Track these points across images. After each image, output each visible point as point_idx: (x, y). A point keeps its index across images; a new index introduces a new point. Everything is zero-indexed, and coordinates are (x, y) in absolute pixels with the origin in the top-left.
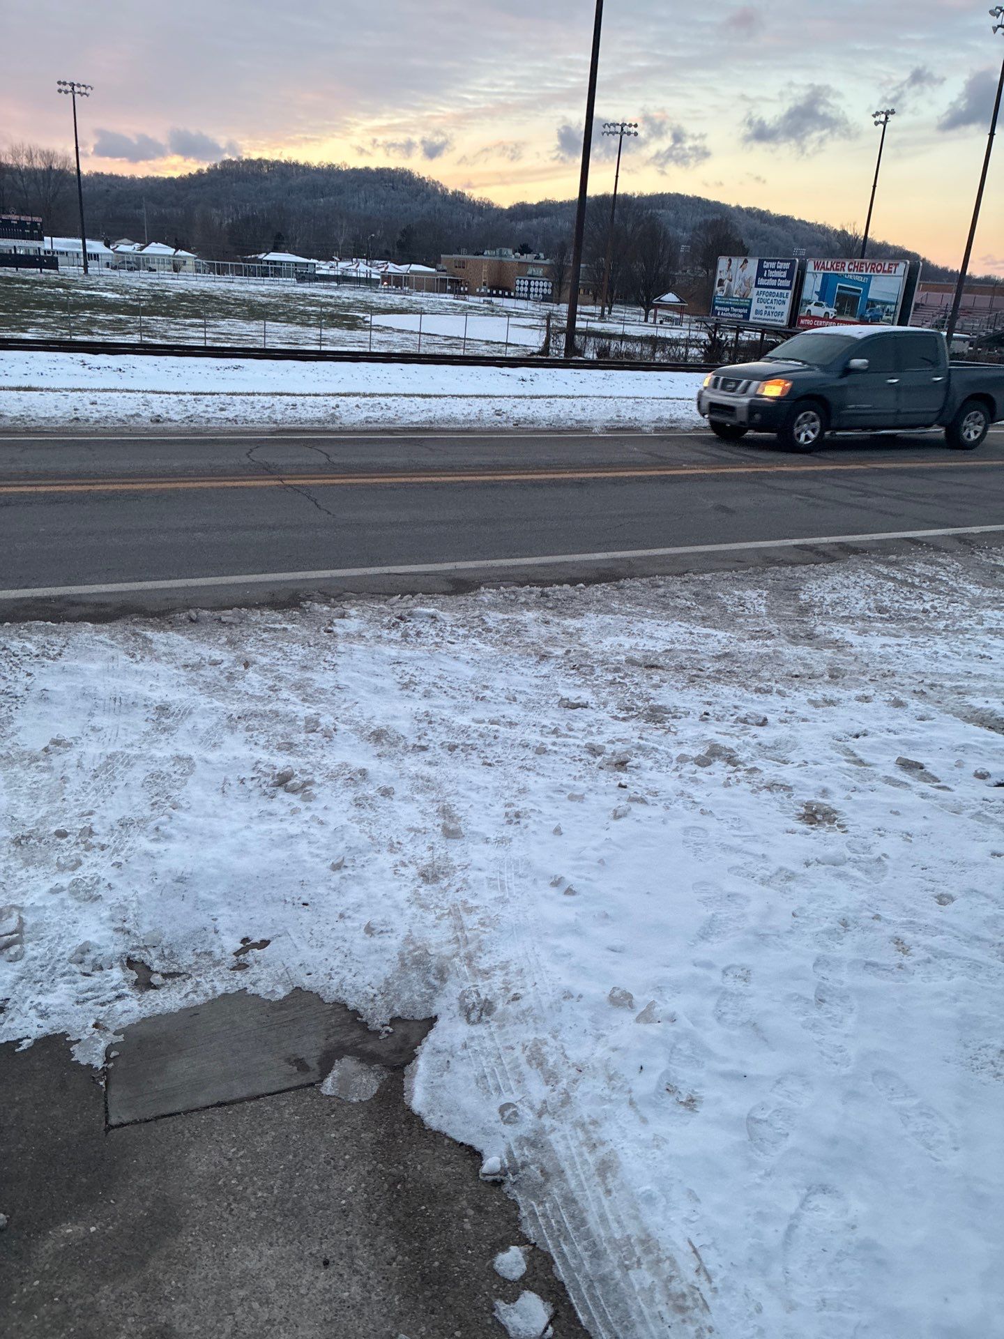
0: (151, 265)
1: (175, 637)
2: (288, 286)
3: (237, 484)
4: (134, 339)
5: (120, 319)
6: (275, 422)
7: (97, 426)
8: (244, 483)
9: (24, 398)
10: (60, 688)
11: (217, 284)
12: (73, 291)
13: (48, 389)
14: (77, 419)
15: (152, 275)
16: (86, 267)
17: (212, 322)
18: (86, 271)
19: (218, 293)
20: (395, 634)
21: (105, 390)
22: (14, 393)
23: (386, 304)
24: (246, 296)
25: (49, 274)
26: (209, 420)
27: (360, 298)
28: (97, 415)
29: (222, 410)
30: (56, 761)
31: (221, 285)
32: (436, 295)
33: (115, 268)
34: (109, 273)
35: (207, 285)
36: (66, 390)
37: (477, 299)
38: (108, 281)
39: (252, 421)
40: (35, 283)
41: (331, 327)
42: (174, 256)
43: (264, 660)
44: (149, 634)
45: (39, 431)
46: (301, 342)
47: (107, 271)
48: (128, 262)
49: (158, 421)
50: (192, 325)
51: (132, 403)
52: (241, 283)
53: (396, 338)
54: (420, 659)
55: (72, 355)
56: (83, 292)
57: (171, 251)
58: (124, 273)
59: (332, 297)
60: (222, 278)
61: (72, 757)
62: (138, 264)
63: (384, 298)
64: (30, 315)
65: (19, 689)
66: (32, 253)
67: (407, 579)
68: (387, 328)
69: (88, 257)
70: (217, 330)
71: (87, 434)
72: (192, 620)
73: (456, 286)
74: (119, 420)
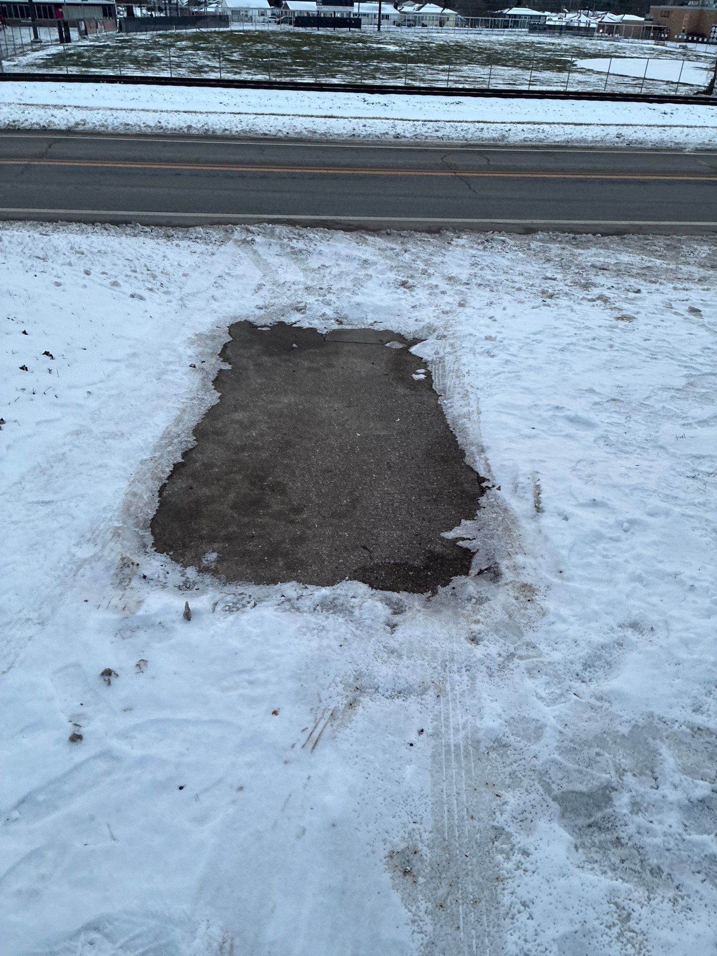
0: (424, 22)
1: (378, 239)
2: (523, 36)
3: (429, 174)
4: (400, 83)
5: (396, 67)
6: (466, 140)
7: (364, 139)
8: (434, 174)
9: (328, 123)
10: (327, 251)
11: (469, 36)
12: (368, 45)
13: (341, 117)
14: (354, 135)
15: (425, 30)
16: (379, 25)
17: (458, 67)
18: (379, 28)
19: (467, 43)
20: (481, 247)
21: (373, 118)
22: (323, 119)
23: (595, 49)
24: (488, 45)
25: (355, 32)
26: (427, 138)
27: (576, 44)
28: (364, 133)
29: (437, 131)
30: (322, 271)
31: (472, 37)
32: (640, 41)
33: (399, 25)
34: (394, 30)
35: (462, 37)
36: (351, 118)
37: (674, 44)
38: (393, 36)
39: (452, 139)
40: (345, 39)
41: (544, 70)
42: (442, 14)
43: (414, 250)
44: (367, 237)
45: (334, 142)
46: (518, 83)
47: (393, 28)
48: (409, 20)
49: (398, 137)
50: (443, 70)
51: (386, 126)
52: (487, 35)
53: (593, 78)
54: (486, 256)
55: (358, 94)
56: (375, 46)
57: (439, 10)
58: (405, 29)
59: (553, 44)
60: (474, 30)
61: (328, 270)
62: (414, 21)
63: (595, 44)
64: (339, 65)
65: (311, 249)
66: (345, 16)
67: (501, 226)
68: (589, 70)
69: (382, 17)
70: (460, 74)
71: (357, 144)
72: (388, 234)
73: (658, 33)
74: (377, 136)
